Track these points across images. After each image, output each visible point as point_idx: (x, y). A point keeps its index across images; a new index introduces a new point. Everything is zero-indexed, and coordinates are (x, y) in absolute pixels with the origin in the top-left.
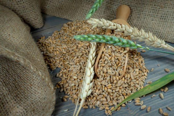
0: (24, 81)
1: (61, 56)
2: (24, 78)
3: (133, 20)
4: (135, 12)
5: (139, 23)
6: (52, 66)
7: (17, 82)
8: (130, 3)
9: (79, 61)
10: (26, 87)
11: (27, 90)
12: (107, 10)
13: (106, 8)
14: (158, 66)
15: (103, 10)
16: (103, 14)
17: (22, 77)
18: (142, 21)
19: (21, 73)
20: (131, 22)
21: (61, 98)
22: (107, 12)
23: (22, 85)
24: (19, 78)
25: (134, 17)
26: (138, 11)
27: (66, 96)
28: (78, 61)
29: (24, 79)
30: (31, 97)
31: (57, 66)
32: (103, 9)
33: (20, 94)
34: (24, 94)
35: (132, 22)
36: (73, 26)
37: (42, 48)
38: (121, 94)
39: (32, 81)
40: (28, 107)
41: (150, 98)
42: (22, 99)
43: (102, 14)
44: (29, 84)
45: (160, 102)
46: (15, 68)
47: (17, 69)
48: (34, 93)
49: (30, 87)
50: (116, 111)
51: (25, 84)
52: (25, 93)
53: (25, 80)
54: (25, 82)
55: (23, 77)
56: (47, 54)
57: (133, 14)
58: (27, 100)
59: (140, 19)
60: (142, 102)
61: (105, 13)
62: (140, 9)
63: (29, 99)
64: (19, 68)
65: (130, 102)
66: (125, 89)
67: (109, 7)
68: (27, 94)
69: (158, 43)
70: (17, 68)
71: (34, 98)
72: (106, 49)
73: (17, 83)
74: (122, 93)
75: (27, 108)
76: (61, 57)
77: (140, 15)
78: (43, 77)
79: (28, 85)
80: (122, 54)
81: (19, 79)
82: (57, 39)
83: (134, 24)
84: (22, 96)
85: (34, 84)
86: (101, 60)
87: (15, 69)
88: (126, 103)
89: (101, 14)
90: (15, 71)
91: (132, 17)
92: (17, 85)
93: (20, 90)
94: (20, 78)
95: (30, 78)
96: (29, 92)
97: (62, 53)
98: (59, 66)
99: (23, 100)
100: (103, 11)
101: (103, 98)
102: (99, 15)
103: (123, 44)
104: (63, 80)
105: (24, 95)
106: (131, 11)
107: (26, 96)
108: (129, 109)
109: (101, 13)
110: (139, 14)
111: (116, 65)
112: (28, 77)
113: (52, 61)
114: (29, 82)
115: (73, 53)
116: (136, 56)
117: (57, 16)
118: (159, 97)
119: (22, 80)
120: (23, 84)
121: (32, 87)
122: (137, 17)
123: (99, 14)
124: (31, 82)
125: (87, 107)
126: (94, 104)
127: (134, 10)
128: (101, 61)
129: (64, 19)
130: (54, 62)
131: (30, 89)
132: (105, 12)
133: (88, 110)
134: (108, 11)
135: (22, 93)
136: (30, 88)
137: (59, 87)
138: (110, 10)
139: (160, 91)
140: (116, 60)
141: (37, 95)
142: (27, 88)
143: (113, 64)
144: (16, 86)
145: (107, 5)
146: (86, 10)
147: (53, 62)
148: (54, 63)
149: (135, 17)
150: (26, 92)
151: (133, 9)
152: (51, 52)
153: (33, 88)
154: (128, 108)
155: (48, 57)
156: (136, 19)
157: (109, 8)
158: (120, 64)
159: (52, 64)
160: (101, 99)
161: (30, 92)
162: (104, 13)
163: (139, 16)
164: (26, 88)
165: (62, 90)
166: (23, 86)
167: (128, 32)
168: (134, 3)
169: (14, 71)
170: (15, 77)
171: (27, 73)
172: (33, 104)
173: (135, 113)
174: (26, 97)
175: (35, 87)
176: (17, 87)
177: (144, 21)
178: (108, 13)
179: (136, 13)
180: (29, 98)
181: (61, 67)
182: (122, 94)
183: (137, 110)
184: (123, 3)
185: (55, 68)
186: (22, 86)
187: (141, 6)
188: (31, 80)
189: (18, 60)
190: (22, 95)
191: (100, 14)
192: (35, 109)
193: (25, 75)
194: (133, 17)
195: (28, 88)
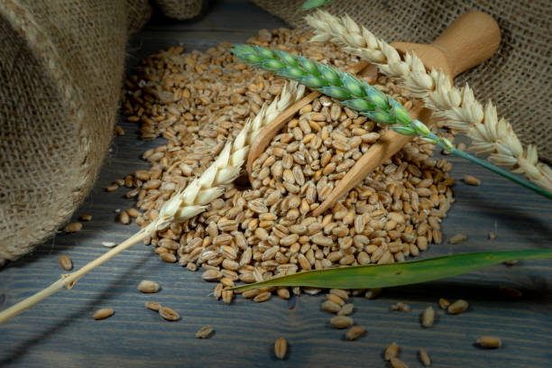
0: (39, 127)
1: (187, 107)
2: (46, 121)
3: (505, 77)
4: (523, 54)
5: (519, 94)
6: (148, 125)
7: (16, 117)
8: (509, 14)
9: (228, 130)
10: (37, 144)
11: (37, 151)
12: (425, 22)
13: (424, 13)
14: (489, 238)
15: (413, 19)
16: (408, 32)
17: (41, 114)
18: (533, 89)
19: (45, 104)
20: (492, 83)
21: (118, 211)
22: (423, 30)
23: (26, 132)
24: (31, 110)
25: (513, 70)
26: (531, 50)
27: (133, 212)
28: (224, 131)
29: (43, 121)
30: (35, 175)
31: (162, 130)
32: (413, 13)
33: (8, 150)
34: (21, 158)
35: (497, 85)
36: (285, 41)
37: (151, 72)
38: (293, 260)
39: (62, 136)
40: (13, 194)
41: (385, 310)
42: (7, 165)
43: (405, 30)
44: (51, 142)
45: (409, 331)
46: (34, 83)
47: (38, 90)
48: (49, 168)
49: (50, 149)
50: (249, 301)
51: (38, 134)
52: (26, 158)
53: (46, 127)
54: (40, 131)
55: (44, 116)
56: (153, 91)
57: (514, 57)
58: (21, 176)
59: (531, 79)
60: (349, 308)
61: (417, 30)
62: (541, 42)
63: (28, 176)
64: (45, 89)
65: (309, 295)
66: (315, 251)
67: (436, 13)
68: (29, 161)
69: (508, 151)
70: (39, 87)
71: (42, 180)
72: (313, 111)
73: (13, 119)
74: (296, 258)
75: (9, 193)
76: (188, 111)
77: (535, 65)
78: (72, 103)
79: (47, 143)
80: (356, 140)
81: (29, 113)
82: (215, 64)
83: (499, 93)
84: (11, 158)
85: (63, 146)
86: (278, 138)
87: (32, 85)
88: (296, 291)
89: (400, 32)
90: (28, 89)
91: (503, 67)
92: (12, 123)
93: (17, 141)
94: (34, 113)
95: (63, 129)
96: (37, 160)
97: (197, 102)
98: (168, 133)
99: (10, 172)
100: (411, 21)
101: (229, 245)
102: (393, 33)
103: (372, 107)
104: (154, 168)
105: (18, 159)
106: (501, 43)
107: (23, 164)
108: (295, 310)
109: (400, 27)
110: (534, 61)
111: (320, 164)
112: (58, 124)
113: (155, 113)
114: (54, 136)
115: (226, 105)
116: (429, 181)
117: (259, 5)
118: (417, 317)
119: (38, 121)
120: (32, 132)
121: (54, 151)
122: (521, 70)
123: (393, 29)
124: (59, 139)
125: (173, 258)
126: (194, 252)
127: (520, 46)
128: (279, 141)
129: (275, 17)
130: (160, 118)
131: (45, 155)
132: (416, 27)
133: (171, 266)
134: (427, 25)
135: (16, 153)
136: (46, 150)
137: (131, 185)
138: (438, 23)
139: (435, 304)
140: (324, 149)
141: (56, 177)
142: (38, 146)
143: (311, 159)
144: (9, 123)
145: (431, 6)
146: (358, 7)
147: (156, 117)
148: (159, 122)
149: (516, 68)
150: (29, 154)
151: (519, 40)
152: (168, 88)
153: (56, 155)
154: (292, 308)
155: (152, 100)
156: (515, 79)
157: (433, 15)
158: (332, 166)
159: (150, 122)
160: (224, 248)
161: (42, 162)
162: (413, 32)
163: (530, 67)
164: (35, 145)
165: (134, 193)
166: (31, 138)
167: (417, 84)
168: (524, 16)
169: (25, 87)
170: (19, 101)
171: (60, 111)
172: (31, 194)
173: (306, 327)
174: (21, 168)
175: (63, 157)
176: (10, 130)
177: (539, 91)
178: (424, 33)
179: (524, 57)
180: (30, 174)
181: (174, 137)
182: (296, 261)
183: (319, 322)
184: (487, 8)
185: (154, 136)
186: (25, 135)
187: (545, 33)
188: (62, 132)
189: (24, 28)
190: (14, 157)
191: (396, 29)
192: (28, 205)
193: (52, 112)
194: (507, 67)
195: (42, 149)
